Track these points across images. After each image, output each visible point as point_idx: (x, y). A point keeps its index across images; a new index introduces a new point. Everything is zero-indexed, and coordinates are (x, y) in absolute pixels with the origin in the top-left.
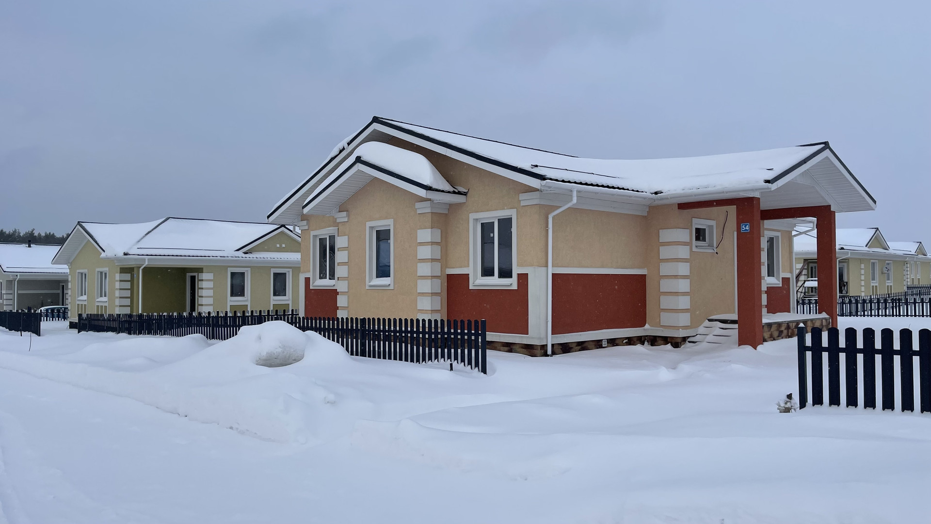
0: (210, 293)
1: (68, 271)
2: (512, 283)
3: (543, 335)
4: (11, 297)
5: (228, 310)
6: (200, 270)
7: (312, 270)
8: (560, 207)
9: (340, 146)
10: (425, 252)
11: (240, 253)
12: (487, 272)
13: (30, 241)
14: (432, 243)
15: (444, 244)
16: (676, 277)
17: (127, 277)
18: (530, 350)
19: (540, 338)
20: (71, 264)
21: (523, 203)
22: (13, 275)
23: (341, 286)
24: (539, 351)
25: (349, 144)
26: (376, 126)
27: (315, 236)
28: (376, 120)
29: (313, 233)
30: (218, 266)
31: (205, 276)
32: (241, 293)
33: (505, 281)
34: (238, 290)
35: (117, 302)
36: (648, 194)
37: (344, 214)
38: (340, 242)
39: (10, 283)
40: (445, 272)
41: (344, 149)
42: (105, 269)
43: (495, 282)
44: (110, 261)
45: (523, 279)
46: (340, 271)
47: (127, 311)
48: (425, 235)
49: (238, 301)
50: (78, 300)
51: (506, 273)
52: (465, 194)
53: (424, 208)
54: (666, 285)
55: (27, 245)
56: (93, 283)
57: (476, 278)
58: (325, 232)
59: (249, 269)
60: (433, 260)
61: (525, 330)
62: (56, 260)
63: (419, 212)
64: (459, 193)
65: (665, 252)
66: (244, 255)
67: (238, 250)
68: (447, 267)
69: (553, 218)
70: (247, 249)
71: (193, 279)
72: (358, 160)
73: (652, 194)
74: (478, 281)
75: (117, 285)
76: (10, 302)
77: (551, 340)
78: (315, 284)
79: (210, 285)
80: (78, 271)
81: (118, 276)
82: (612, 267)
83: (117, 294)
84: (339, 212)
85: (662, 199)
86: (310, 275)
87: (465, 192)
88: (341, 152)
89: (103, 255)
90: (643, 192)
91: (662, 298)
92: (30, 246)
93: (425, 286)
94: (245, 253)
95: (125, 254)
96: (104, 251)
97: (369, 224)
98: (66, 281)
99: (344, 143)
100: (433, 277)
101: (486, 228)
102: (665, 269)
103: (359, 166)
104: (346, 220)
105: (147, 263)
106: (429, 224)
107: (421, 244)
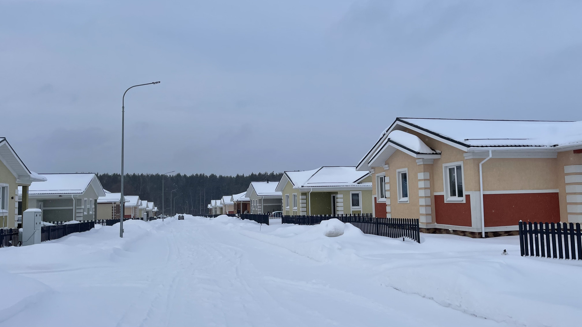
0: (342, 204)
1: (282, 194)
2: (463, 200)
3: (479, 227)
4: (260, 207)
5: (351, 214)
6: (336, 193)
7: (376, 194)
8: (485, 158)
9: (383, 133)
10: (421, 184)
11: (356, 184)
12: (453, 194)
13: (268, 180)
14: (425, 180)
15: (432, 180)
16: (575, 193)
17: (304, 197)
18: (473, 235)
19: (477, 229)
20: (283, 191)
21: (466, 158)
22: (261, 197)
23: (388, 202)
24: (477, 235)
25: (387, 132)
26: (398, 122)
27: (378, 177)
28: (398, 119)
29: (377, 175)
30: (345, 190)
31: (339, 196)
32: (358, 205)
33: (460, 199)
34: (356, 203)
35: (301, 209)
36: (548, 147)
37: (387, 166)
38: (387, 180)
39: (260, 200)
40: (433, 194)
41: (385, 134)
42: (296, 194)
43: (456, 199)
44: (297, 190)
45: (468, 197)
46: (388, 194)
47: (305, 214)
48: (421, 176)
49: (356, 208)
50: (286, 209)
51: (461, 195)
52: (440, 154)
53: (420, 162)
54: (570, 199)
55: (267, 182)
56: (291, 199)
57: (447, 198)
58: (382, 174)
59: (361, 192)
60: (425, 188)
61: (470, 225)
62: (277, 190)
63: (418, 164)
64: (436, 154)
65: (568, 179)
66: (358, 185)
67: (354, 182)
68: (434, 191)
69: (482, 165)
70: (359, 181)
71: (334, 197)
72: (389, 140)
73: (551, 146)
74: (449, 199)
75: (301, 201)
76: (260, 210)
77: (484, 230)
78: (379, 201)
79: (342, 200)
80: (286, 195)
81: (300, 197)
82: (530, 189)
83: (301, 205)
84: (385, 165)
85: (558, 149)
86: (376, 196)
87: (440, 153)
88: (384, 135)
89: (294, 187)
90: (544, 146)
91: (568, 206)
92: (268, 183)
93: (422, 202)
94: (358, 183)
95: (302, 187)
96: (294, 185)
97: (398, 170)
98: (281, 199)
99: (385, 131)
100: (426, 197)
101: (451, 170)
102: (569, 189)
103: (389, 143)
104: (388, 168)
105: (311, 191)
106: (423, 170)
107: (420, 180)
